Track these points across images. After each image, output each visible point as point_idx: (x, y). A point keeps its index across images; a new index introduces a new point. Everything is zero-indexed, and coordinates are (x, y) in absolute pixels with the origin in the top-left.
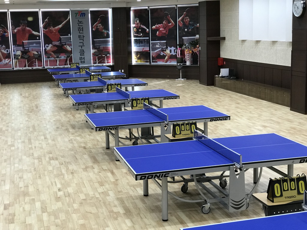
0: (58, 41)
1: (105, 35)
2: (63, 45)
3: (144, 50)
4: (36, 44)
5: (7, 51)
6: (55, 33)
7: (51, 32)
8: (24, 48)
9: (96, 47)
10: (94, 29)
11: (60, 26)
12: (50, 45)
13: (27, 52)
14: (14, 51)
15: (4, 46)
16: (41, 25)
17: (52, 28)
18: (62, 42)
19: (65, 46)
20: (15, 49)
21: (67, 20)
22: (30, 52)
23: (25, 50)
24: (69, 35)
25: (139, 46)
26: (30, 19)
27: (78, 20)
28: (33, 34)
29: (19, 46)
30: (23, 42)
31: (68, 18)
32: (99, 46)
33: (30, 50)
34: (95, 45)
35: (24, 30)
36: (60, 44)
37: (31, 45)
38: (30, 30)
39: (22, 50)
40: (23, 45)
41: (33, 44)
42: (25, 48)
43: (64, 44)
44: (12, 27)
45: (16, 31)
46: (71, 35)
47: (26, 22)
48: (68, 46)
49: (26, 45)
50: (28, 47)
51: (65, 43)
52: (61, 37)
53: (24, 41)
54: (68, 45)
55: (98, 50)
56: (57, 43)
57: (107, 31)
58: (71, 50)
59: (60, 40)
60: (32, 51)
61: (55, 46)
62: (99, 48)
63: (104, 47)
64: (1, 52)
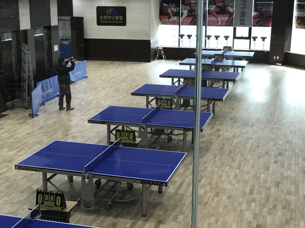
9: (258, 10)
12: (214, 6)
15: (174, 5)
18: (225, 3)
19: (228, 8)
22: (195, 11)
30: (190, 2)
36: (223, 6)
39: (189, 9)
40: (190, 4)
42: (192, 8)
43: (227, 5)
48: (230, 8)
49: (193, 5)
53: (191, 1)
56: (221, 5)
58: (233, 11)
59: (224, 1)
61: (218, 7)
62: (261, 11)
63: (265, 10)
64: (171, 9)
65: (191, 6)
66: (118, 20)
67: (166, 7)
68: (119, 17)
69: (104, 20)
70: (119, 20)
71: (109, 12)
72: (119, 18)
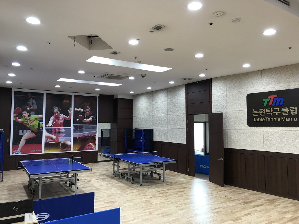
66: (286, 116)
68: (289, 109)
69: (259, 116)
70: (290, 115)
71: (268, 102)
72: (290, 112)
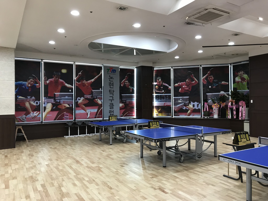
0: (90, 95)
1: (131, 91)
2: (94, 99)
3: (165, 105)
4: (68, 97)
5: (37, 103)
6: (88, 86)
7: (84, 85)
8: (56, 100)
9: (123, 101)
10: (122, 85)
11: (93, 80)
12: (82, 98)
13: (58, 105)
14: (44, 103)
15: (33, 98)
16: (75, 78)
17: (85, 82)
18: (93, 95)
19: (97, 100)
20: (45, 101)
21: (99, 75)
22: (61, 104)
23: (56, 102)
24: (101, 89)
25: (161, 101)
26: (64, 71)
27: (110, 76)
28: (66, 87)
29: (50, 98)
30: (55, 95)
31: (101, 73)
32: (126, 100)
33: (61, 103)
34: (123, 99)
35: (56, 82)
37: (62, 98)
38: (63, 83)
39: (53, 102)
40: (54, 97)
41: (65, 97)
44: (45, 78)
45: (48, 82)
46: (102, 89)
47: (60, 74)
48: (99, 100)
49: (58, 98)
50: (60, 100)
51: (96, 96)
52: (93, 91)
53: (55, 93)
54: (99, 98)
55: (124, 104)
56: (89, 96)
57: (133, 88)
58: (101, 103)
59: (92, 93)
60: (64, 103)
61: (87, 99)
62: (126, 102)
63: (129, 102)
64: (30, 103)
65: (56, 99)
67: (22, 100)
